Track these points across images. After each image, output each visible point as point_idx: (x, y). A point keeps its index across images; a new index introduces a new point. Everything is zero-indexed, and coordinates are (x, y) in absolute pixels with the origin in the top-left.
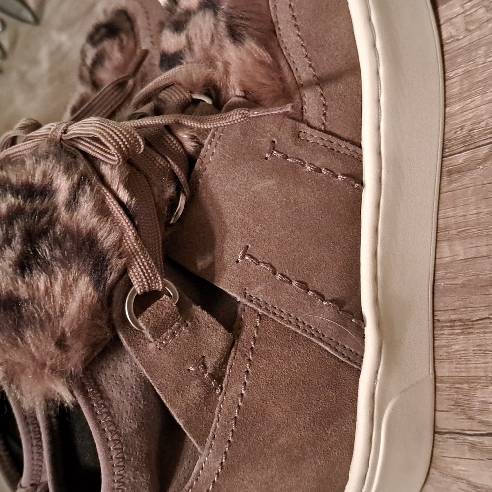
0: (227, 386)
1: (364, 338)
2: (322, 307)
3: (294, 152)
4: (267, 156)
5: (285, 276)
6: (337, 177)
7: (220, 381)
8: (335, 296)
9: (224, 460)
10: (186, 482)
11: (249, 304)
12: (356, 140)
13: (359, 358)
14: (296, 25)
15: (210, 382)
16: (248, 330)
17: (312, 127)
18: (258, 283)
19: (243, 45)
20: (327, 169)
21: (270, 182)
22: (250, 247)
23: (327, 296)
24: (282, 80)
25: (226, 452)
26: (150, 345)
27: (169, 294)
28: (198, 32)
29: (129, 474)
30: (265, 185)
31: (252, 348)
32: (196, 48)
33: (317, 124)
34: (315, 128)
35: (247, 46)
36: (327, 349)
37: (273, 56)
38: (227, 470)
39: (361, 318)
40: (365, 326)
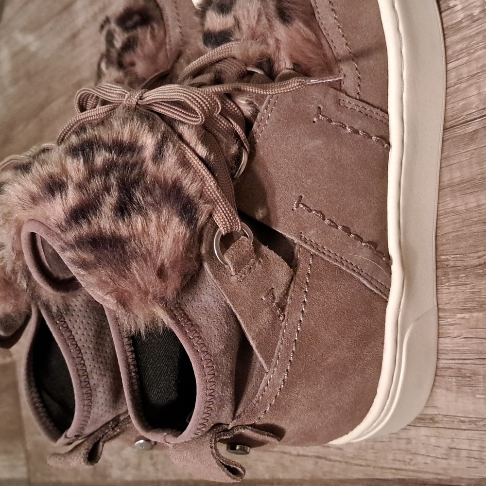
0: (288, 313)
1: (391, 274)
2: (361, 248)
3: (337, 116)
4: (315, 120)
5: (332, 222)
6: (371, 138)
7: (283, 309)
8: (371, 239)
9: (286, 377)
10: (253, 398)
11: (304, 245)
12: (384, 108)
13: (387, 290)
14: (333, 10)
15: (276, 310)
16: (304, 266)
17: (349, 96)
18: (311, 228)
19: (292, 24)
20: (363, 131)
21: (318, 142)
22: (303, 197)
23: (364, 239)
24: (325, 55)
25: (287, 370)
26: (232, 278)
27: (246, 235)
28: (246, 13)
29: (218, 389)
30: (314, 144)
31: (307, 282)
32: (244, 27)
33: (354, 94)
34: (352, 97)
35: (295, 25)
36: (365, 282)
38: (289, 385)
39: (389, 258)
40: (392, 264)
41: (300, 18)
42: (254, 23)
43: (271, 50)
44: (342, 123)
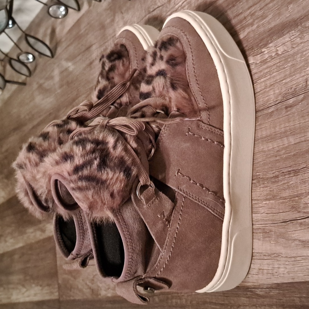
0: (172, 224)
1: (225, 207)
2: (208, 194)
3: (197, 132)
4: (187, 134)
5: (194, 181)
6: (214, 143)
7: (169, 222)
8: (214, 190)
9: (170, 255)
10: (155, 263)
11: (180, 192)
12: (221, 129)
13: (223, 216)
14: (197, 83)
15: (166, 222)
16: (180, 202)
17: (204, 123)
18: (184, 184)
19: (177, 91)
20: (210, 139)
21: (188, 144)
22: (180, 170)
23: (210, 190)
24: (192, 105)
25: (171, 251)
26: (144, 206)
27: (151, 186)
28: (158, 85)
29: (135, 256)
30: (186, 145)
31: (181, 210)
32: (157, 91)
33: (206, 122)
34: (205, 124)
35: (178, 91)
36: (211, 211)
37: (189, 95)
38: (172, 259)
39: (224, 200)
40: (225, 203)
41: (181, 88)
42: (161, 89)
43: (167, 102)
44: (199, 136)
